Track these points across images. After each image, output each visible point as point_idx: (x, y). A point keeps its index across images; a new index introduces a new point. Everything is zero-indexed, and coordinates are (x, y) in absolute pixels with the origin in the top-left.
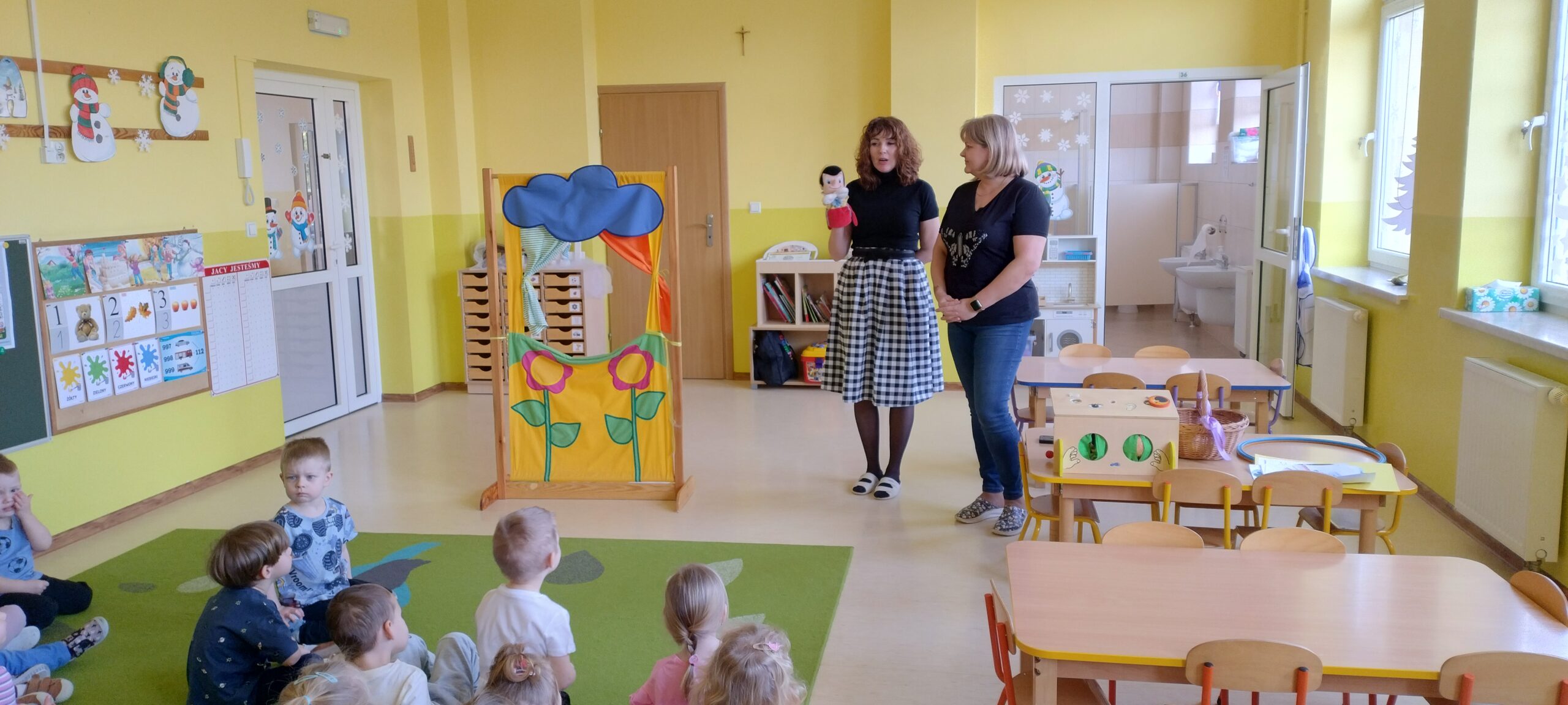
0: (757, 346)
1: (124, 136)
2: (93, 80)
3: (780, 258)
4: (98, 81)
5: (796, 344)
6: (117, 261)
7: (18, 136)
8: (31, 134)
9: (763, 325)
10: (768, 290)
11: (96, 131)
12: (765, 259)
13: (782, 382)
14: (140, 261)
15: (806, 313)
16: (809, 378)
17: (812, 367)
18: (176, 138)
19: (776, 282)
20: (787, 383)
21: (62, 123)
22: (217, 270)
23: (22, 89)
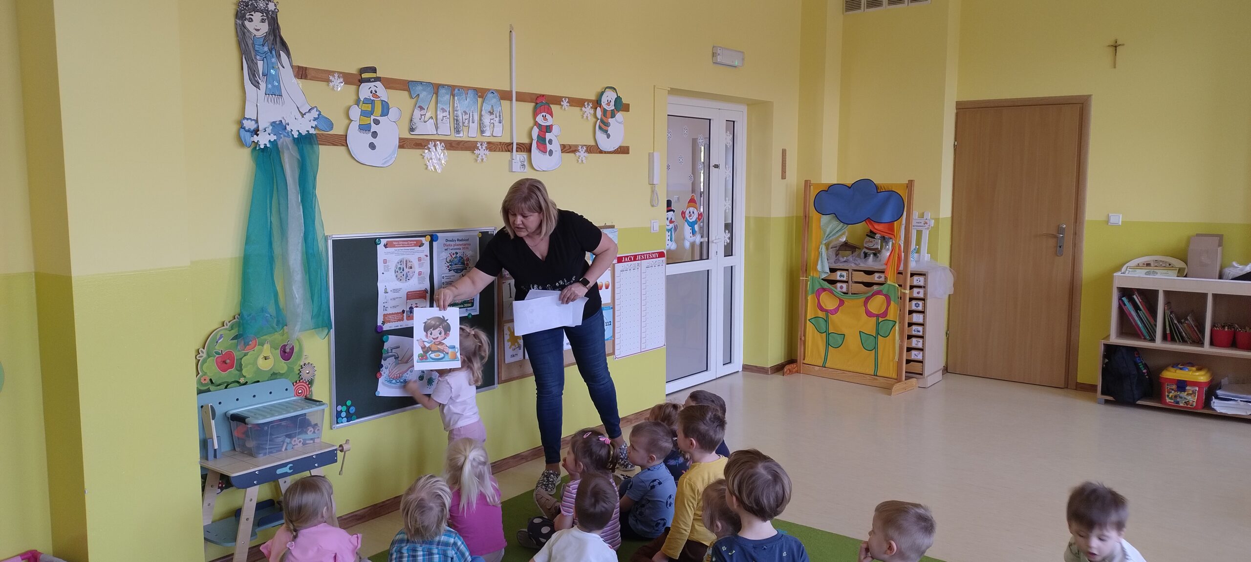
0: (1107, 360)
1: (568, 151)
2: (550, 106)
3: (1141, 273)
4: (554, 108)
5: (1152, 362)
7: (495, 151)
8: (504, 149)
9: (1114, 340)
10: (1125, 305)
11: (549, 147)
12: (1123, 273)
13: (1135, 400)
15: (1168, 332)
16: (1168, 400)
17: (1173, 390)
18: (605, 152)
19: (1135, 296)
20: (1139, 402)
21: (526, 141)
22: (626, 258)
23: (501, 114)
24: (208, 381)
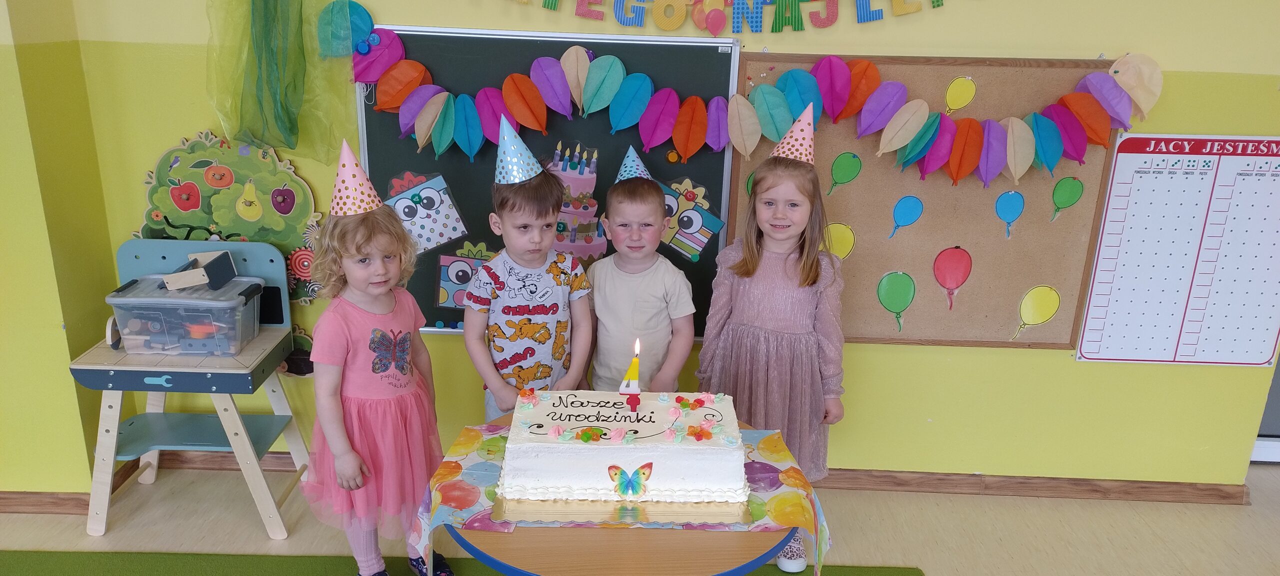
22: (1163, 144)
24: (161, 218)
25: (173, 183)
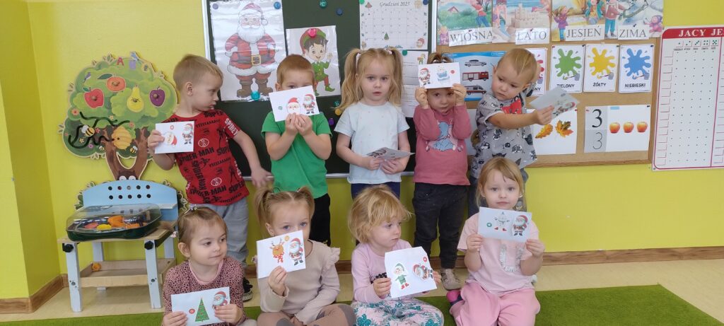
6: (538, 12)
14: (569, 15)
22: (688, 31)
24: (78, 113)
25: (86, 89)
